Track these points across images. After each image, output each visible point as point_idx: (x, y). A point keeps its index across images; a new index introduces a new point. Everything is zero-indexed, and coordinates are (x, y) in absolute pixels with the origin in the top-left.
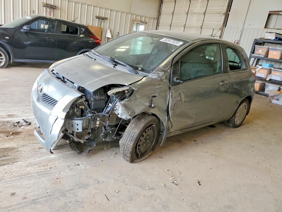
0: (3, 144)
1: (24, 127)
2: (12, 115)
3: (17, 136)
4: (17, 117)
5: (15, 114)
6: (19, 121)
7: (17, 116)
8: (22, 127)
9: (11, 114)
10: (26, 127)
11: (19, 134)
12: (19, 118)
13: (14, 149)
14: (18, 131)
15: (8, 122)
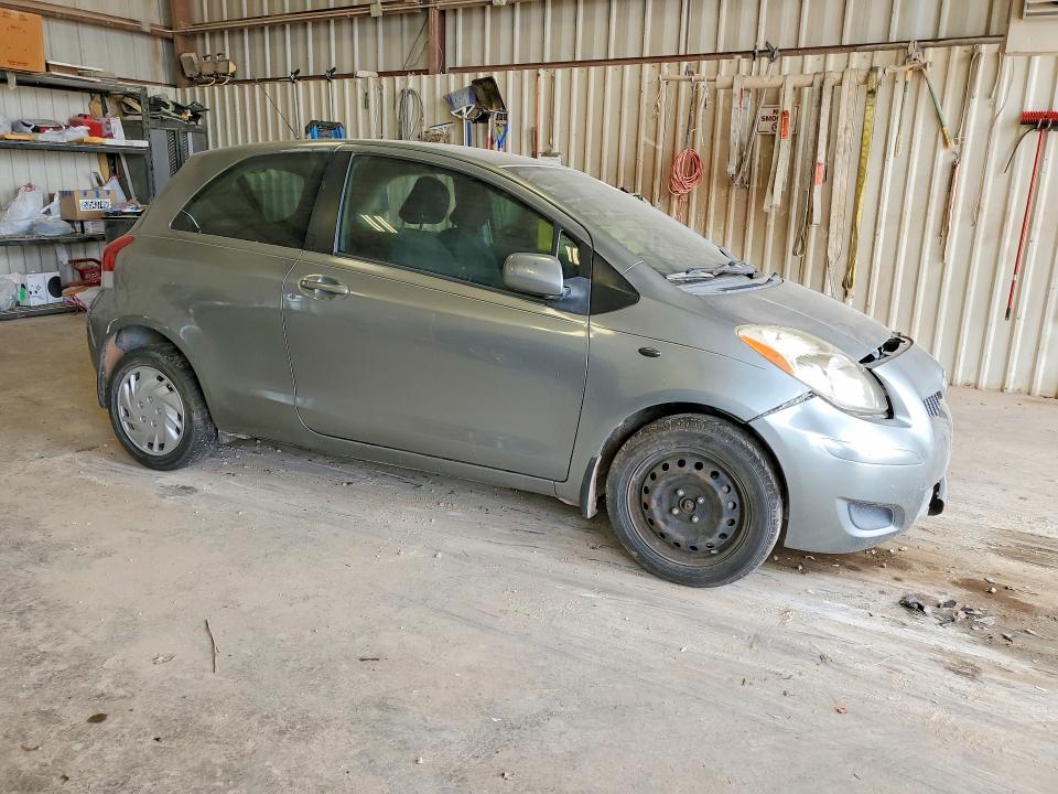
0: (1027, 574)
1: (936, 596)
2: (958, 673)
3: (979, 578)
4: (941, 651)
5: (939, 671)
6: (941, 629)
7: (939, 657)
8: (942, 600)
9: (958, 678)
10: (927, 594)
11: (968, 580)
12: (933, 641)
13: (999, 552)
14: (964, 592)
15: (989, 641)
